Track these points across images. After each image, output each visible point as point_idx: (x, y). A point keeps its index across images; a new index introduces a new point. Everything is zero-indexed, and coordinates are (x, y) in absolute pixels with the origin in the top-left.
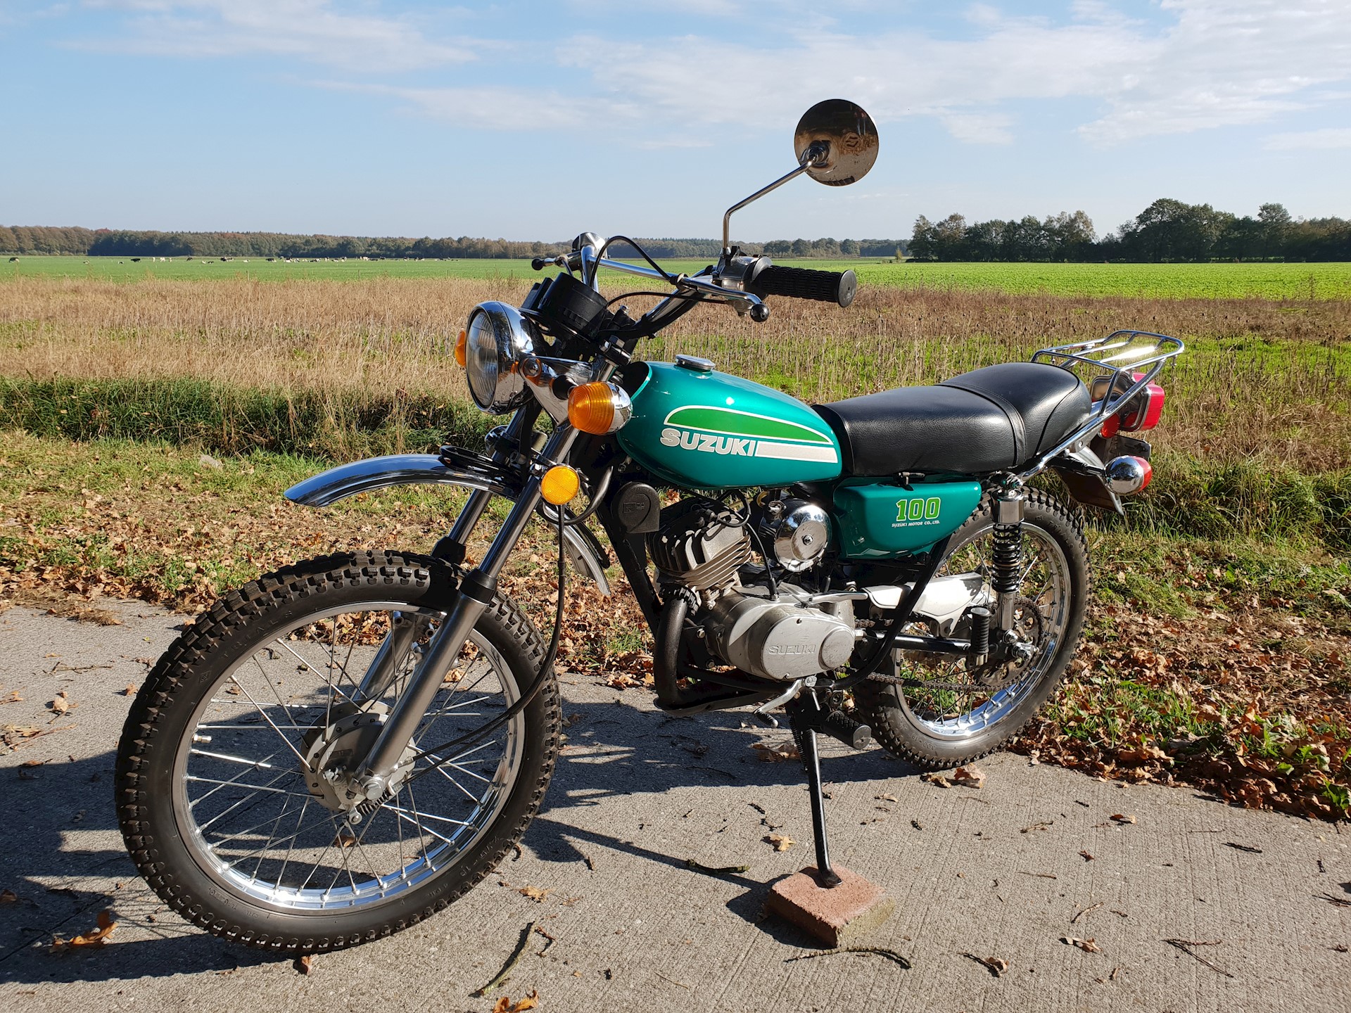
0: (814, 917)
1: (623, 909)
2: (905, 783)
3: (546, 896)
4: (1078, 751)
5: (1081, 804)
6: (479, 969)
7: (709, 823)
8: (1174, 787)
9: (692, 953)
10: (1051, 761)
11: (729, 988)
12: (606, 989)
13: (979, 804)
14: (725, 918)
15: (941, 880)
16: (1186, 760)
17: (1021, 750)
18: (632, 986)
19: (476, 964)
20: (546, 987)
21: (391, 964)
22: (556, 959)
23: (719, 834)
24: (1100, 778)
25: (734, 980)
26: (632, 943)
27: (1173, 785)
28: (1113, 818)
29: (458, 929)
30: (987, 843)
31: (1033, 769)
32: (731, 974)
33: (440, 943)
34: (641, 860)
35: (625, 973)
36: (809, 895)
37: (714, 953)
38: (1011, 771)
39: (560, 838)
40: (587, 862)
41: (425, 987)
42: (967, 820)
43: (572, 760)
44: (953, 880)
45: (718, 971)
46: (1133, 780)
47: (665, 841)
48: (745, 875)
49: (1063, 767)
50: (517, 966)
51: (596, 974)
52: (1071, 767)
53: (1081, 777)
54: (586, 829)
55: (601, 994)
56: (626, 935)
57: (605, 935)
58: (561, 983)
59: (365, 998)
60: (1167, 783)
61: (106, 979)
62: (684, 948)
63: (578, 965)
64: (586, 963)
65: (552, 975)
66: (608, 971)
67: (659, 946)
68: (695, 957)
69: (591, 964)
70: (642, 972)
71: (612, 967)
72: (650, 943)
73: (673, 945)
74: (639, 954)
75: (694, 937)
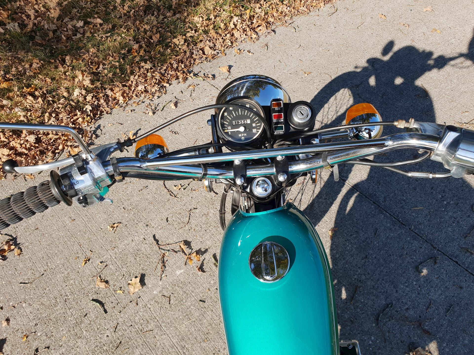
9: (199, 338)
11: (172, 343)
12: (195, 298)
18: (192, 307)
20: (207, 278)
25: (175, 347)
26: (215, 318)
32: (179, 348)
35: (200, 308)
37: (194, 348)
45: (183, 343)
51: (205, 297)
55: (193, 295)
58: (206, 283)
62: (203, 337)
63: (213, 293)
64: (213, 296)
65: (212, 282)
66: (204, 302)
67: (209, 328)
68: (196, 338)
69: (211, 298)
70: (198, 314)
71: (206, 305)
72: (213, 325)
73: (207, 333)
74: (209, 318)
75: (207, 345)
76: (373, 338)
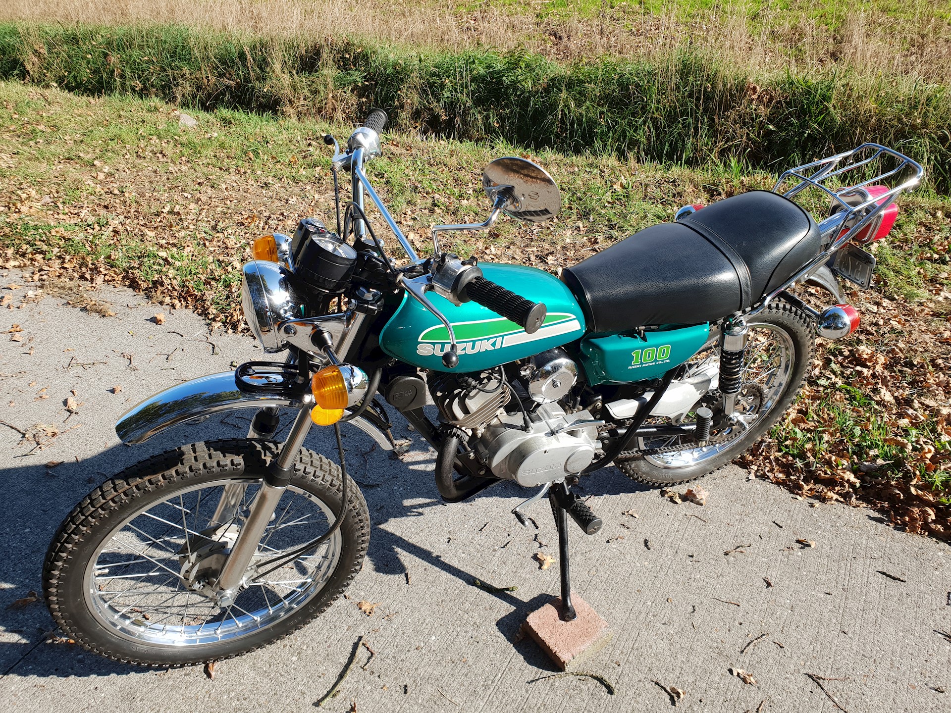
0: (551, 651)
1: (424, 625)
2: (647, 497)
3: (375, 610)
4: (787, 468)
5: (777, 524)
6: (321, 680)
7: (497, 538)
8: (854, 507)
9: (464, 671)
10: (764, 477)
11: (486, 706)
12: (403, 703)
13: (699, 522)
14: (493, 637)
15: (654, 605)
16: (870, 482)
17: (743, 464)
18: (420, 701)
19: (320, 674)
20: (364, 699)
21: (265, 672)
22: (373, 672)
23: (503, 550)
24: (798, 497)
25: (490, 699)
26: (426, 660)
27: (854, 505)
28: (798, 541)
29: (312, 640)
30: (697, 565)
31: (749, 485)
32: (489, 693)
33: (299, 653)
34: (445, 575)
35: (418, 688)
36: (551, 628)
37: (480, 672)
38: (731, 487)
39: (392, 550)
40: (406, 575)
41: (284, 695)
42: (687, 539)
43: (411, 467)
44: (663, 605)
45: (480, 690)
46: (823, 499)
47: (463, 555)
48: (514, 594)
49: (772, 483)
50: (347, 678)
51: (398, 689)
52: (778, 483)
53: (783, 493)
54: (410, 541)
55: (399, 708)
56: (424, 651)
57: (409, 651)
58: (373, 696)
59: (246, 703)
60: (850, 503)
61: (88, 675)
62: (460, 665)
63: (387, 679)
64: (393, 677)
65: (369, 688)
66: (406, 686)
67: (444, 663)
68: (466, 675)
69: (396, 679)
70: (429, 688)
71: (409, 682)
72: (438, 659)
73: (453, 662)
74: (430, 670)
75: (469, 655)
76: (395, 488)
